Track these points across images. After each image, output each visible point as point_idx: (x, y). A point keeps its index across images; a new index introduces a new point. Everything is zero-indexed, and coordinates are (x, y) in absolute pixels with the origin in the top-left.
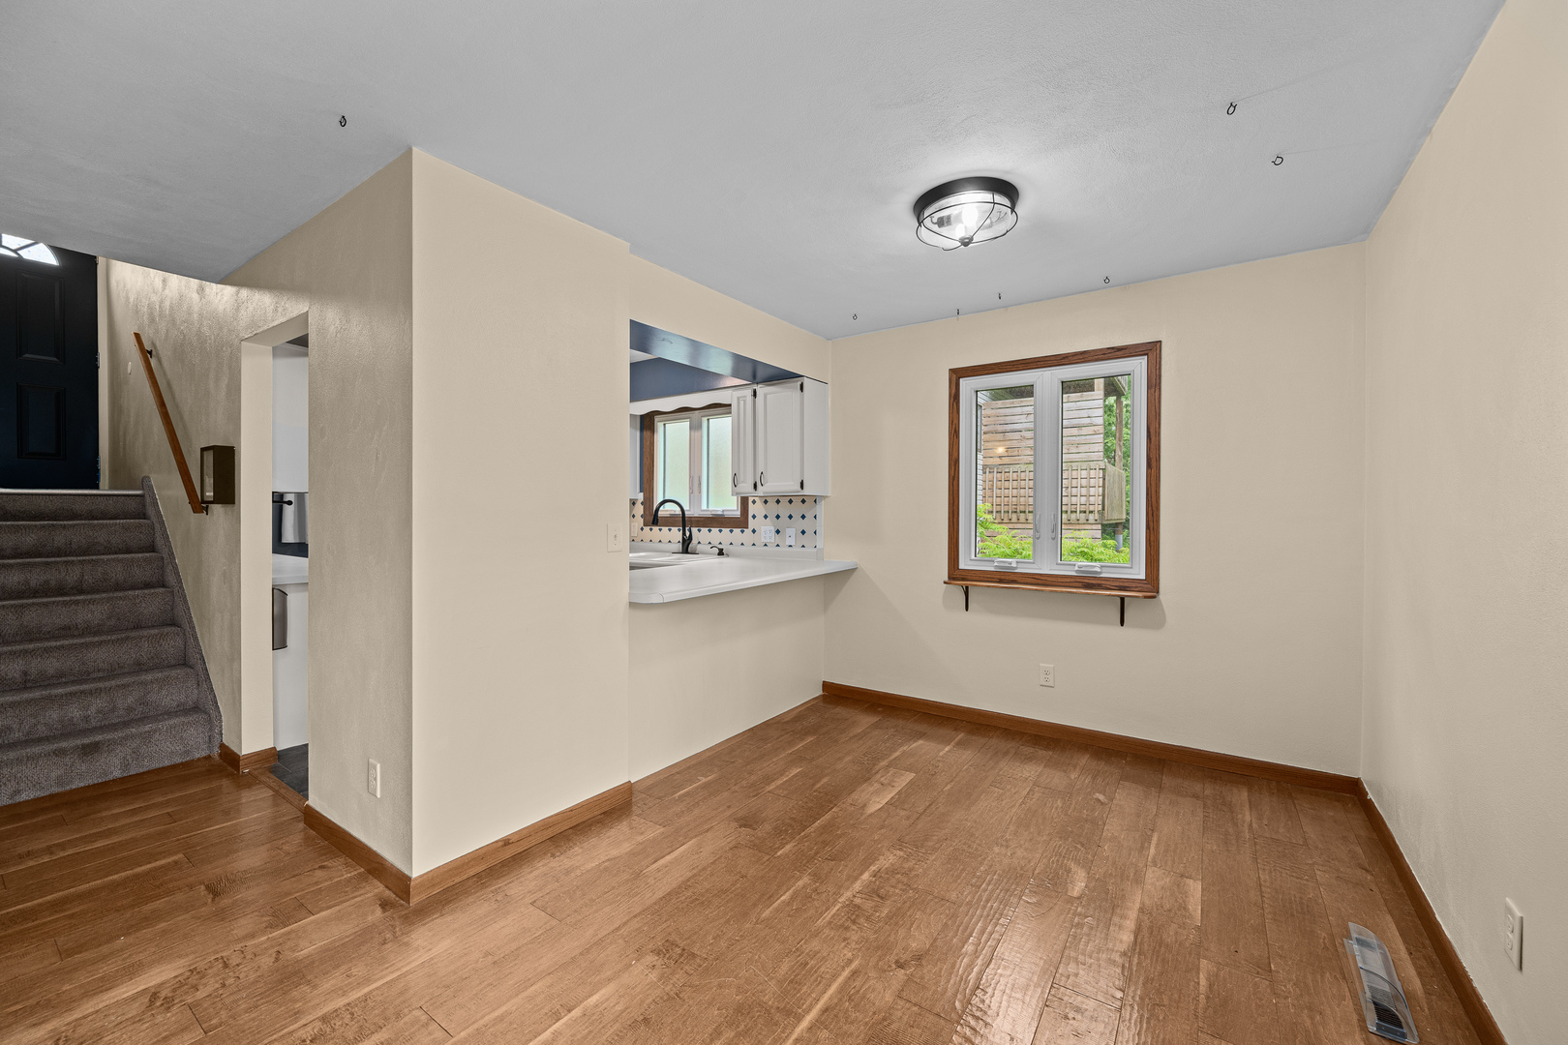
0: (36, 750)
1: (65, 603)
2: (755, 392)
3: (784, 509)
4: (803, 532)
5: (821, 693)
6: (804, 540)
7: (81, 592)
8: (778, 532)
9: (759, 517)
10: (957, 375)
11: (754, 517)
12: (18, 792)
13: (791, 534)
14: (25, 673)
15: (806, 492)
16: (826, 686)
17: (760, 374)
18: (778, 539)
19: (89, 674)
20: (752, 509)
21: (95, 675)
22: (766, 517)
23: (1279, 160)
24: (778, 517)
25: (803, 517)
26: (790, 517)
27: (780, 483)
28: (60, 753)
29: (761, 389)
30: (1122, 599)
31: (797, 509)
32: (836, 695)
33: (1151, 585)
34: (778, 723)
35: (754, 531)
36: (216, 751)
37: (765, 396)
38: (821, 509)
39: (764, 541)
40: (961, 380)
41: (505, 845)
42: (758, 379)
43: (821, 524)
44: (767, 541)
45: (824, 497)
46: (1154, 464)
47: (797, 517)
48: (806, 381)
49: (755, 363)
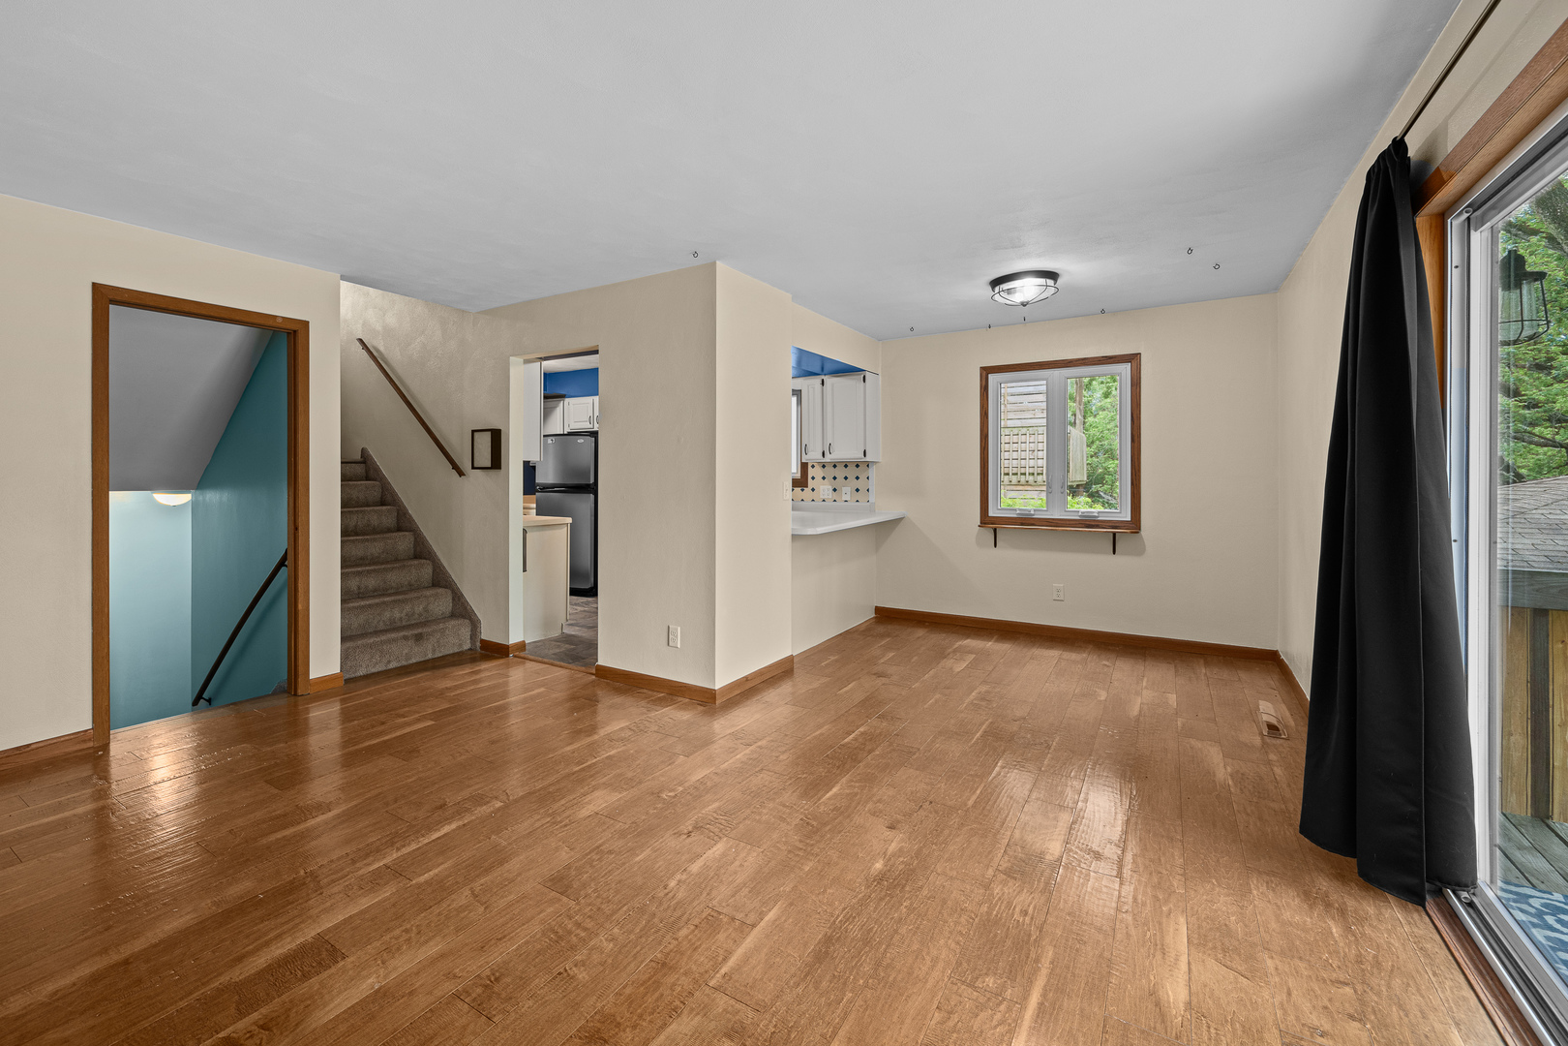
0: (393, 635)
1: (363, 541)
2: (823, 381)
3: (840, 472)
4: (857, 490)
5: (874, 615)
6: (858, 496)
7: (357, 534)
8: (835, 490)
9: (818, 478)
10: (987, 371)
11: (813, 478)
12: (389, 662)
13: (847, 492)
14: (359, 588)
15: (868, 459)
16: (878, 610)
17: (828, 367)
18: (835, 496)
19: (387, 590)
20: (811, 472)
21: (389, 592)
22: (824, 478)
23: (1217, 267)
24: (835, 478)
25: (857, 478)
26: (846, 478)
27: (845, 450)
28: (405, 638)
29: (828, 380)
30: (1114, 534)
31: (851, 472)
32: (887, 617)
33: (1135, 524)
34: (856, 631)
35: (813, 490)
36: (478, 644)
37: (833, 385)
38: (873, 472)
39: (823, 497)
40: (990, 375)
41: (747, 680)
42: (825, 372)
43: (872, 484)
44: (825, 497)
45: (876, 462)
46: (1136, 438)
47: (852, 478)
48: (868, 374)
49: (823, 358)
